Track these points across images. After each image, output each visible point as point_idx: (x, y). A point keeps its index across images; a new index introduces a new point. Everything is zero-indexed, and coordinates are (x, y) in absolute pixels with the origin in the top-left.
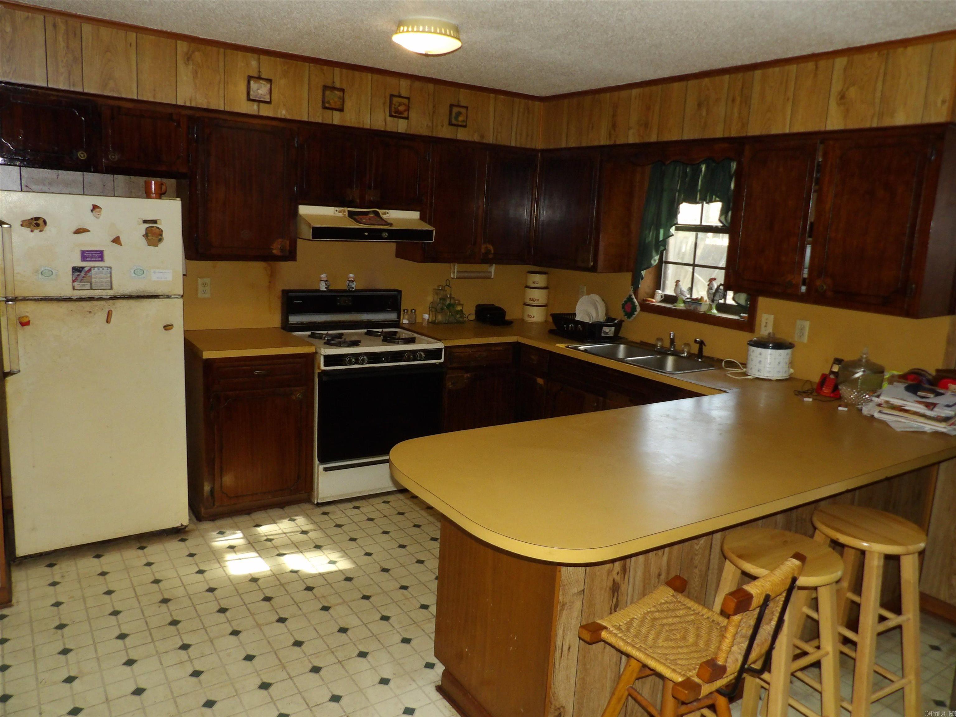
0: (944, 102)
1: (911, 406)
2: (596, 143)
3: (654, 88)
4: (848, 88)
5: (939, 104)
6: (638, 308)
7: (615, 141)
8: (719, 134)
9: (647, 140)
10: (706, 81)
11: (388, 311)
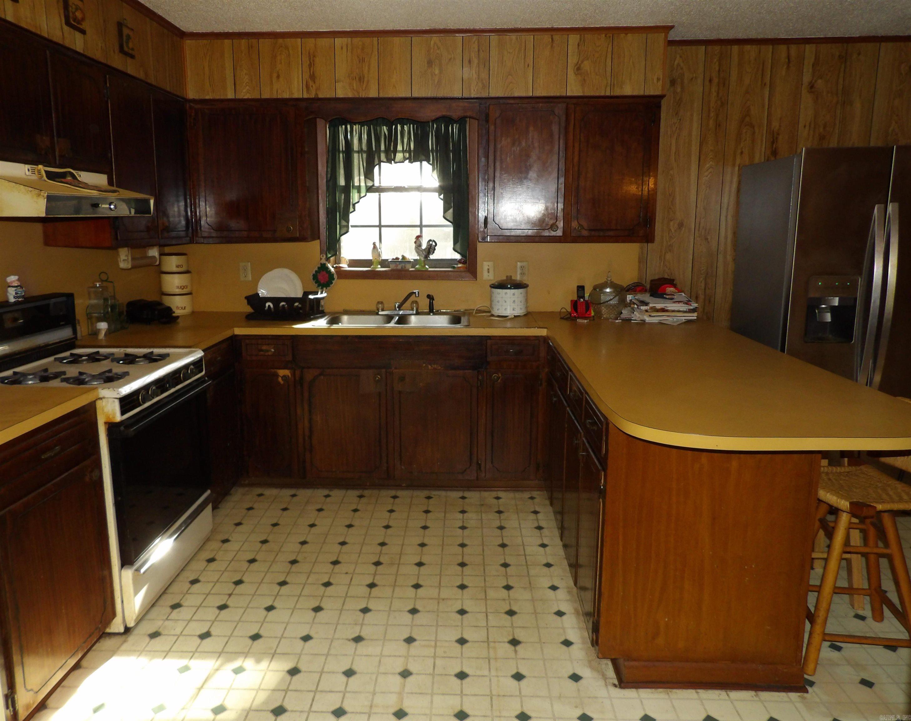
0: (658, 79)
1: (670, 306)
2: (286, 95)
3: (367, 40)
4: (582, 62)
5: (655, 81)
6: (335, 276)
7: (317, 94)
8: (457, 94)
9: (363, 95)
10: (435, 38)
11: (63, 325)
